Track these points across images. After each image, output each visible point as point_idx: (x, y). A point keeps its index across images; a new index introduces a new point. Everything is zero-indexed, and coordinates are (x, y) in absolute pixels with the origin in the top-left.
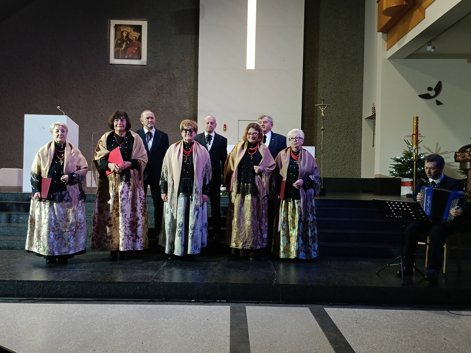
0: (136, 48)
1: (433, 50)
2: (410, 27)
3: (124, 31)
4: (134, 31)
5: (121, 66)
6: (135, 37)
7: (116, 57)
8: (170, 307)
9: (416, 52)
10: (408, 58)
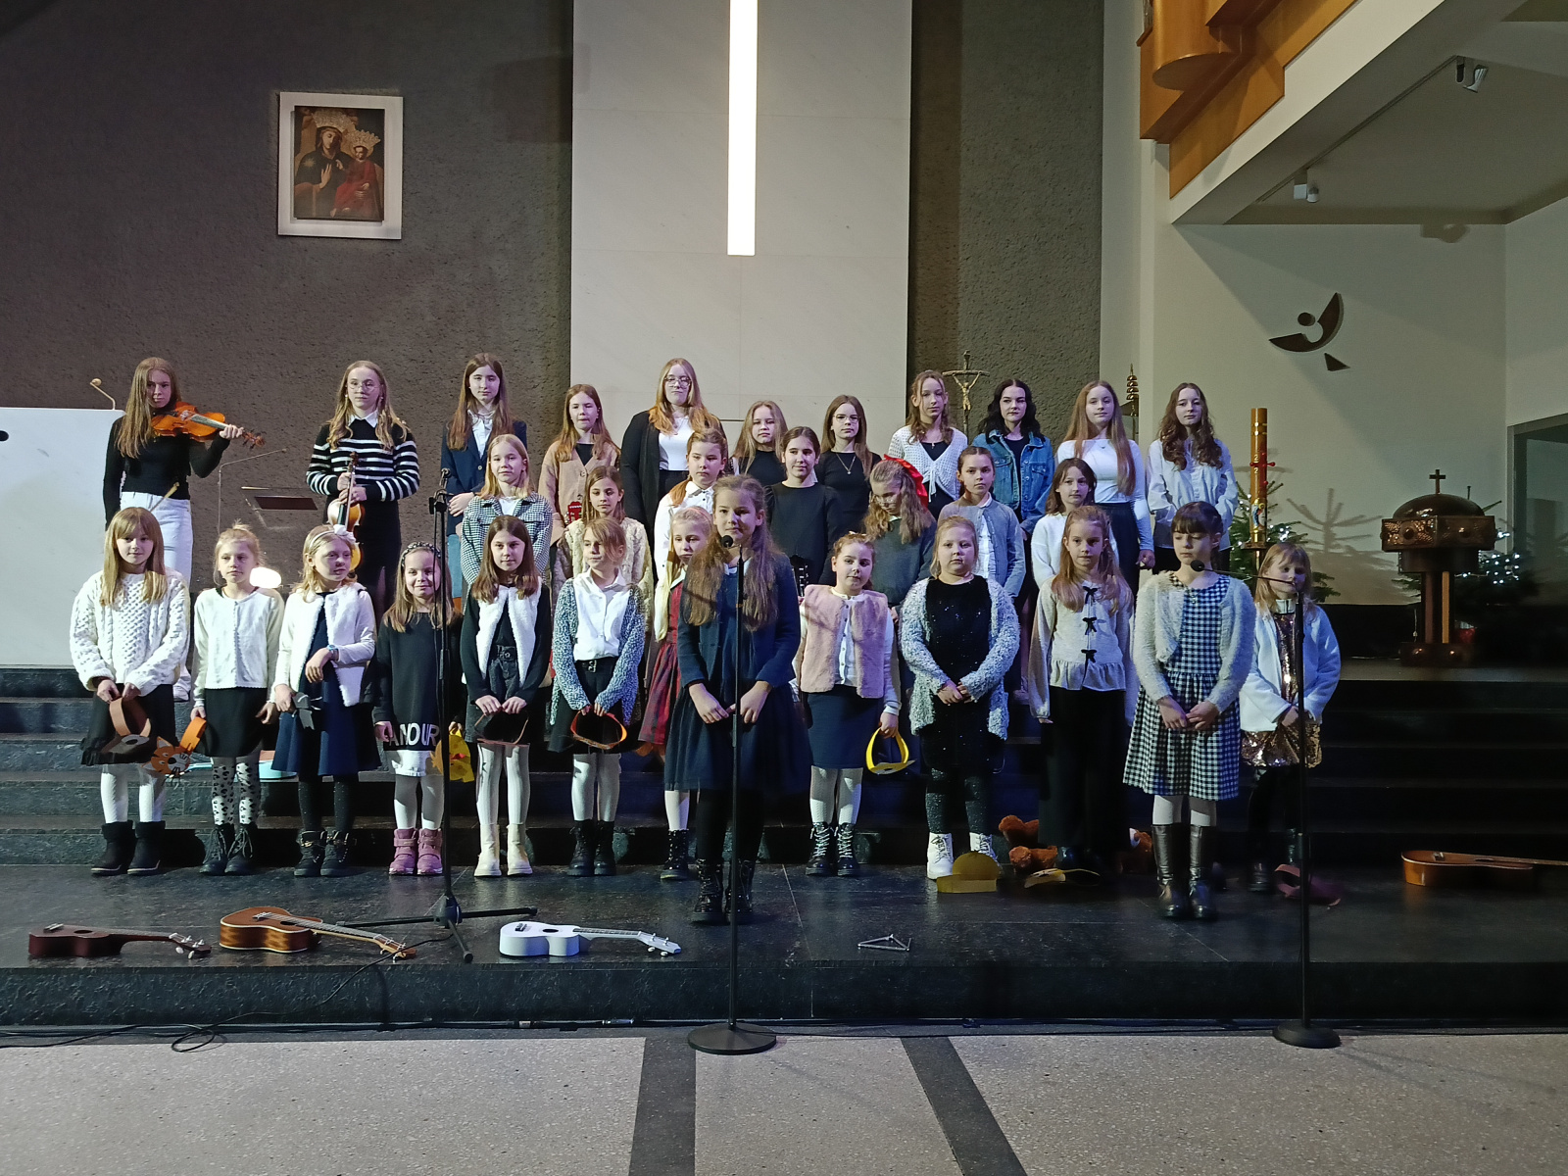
0: (367, 185)
1: (1311, 198)
2: (1240, 126)
3: (324, 128)
4: (358, 128)
5: (316, 240)
6: (361, 149)
7: (299, 214)
8: (447, 1047)
9: (1260, 203)
10: (1235, 220)
